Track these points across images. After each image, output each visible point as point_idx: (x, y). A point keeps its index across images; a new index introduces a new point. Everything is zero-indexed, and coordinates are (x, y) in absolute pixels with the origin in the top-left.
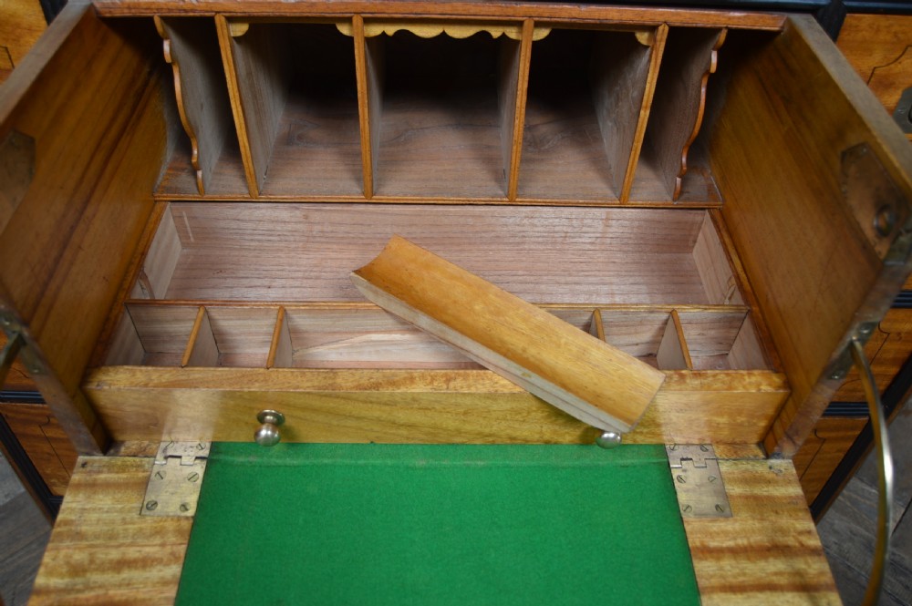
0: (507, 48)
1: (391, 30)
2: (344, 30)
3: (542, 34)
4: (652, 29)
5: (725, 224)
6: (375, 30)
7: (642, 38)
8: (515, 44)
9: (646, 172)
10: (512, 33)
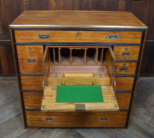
0: (84, 50)
1: (74, 49)
2: (70, 49)
3: (87, 49)
4: (97, 48)
5: (107, 67)
6: (72, 49)
7: (96, 49)
8: (85, 50)
9: (99, 62)
10: (85, 49)
